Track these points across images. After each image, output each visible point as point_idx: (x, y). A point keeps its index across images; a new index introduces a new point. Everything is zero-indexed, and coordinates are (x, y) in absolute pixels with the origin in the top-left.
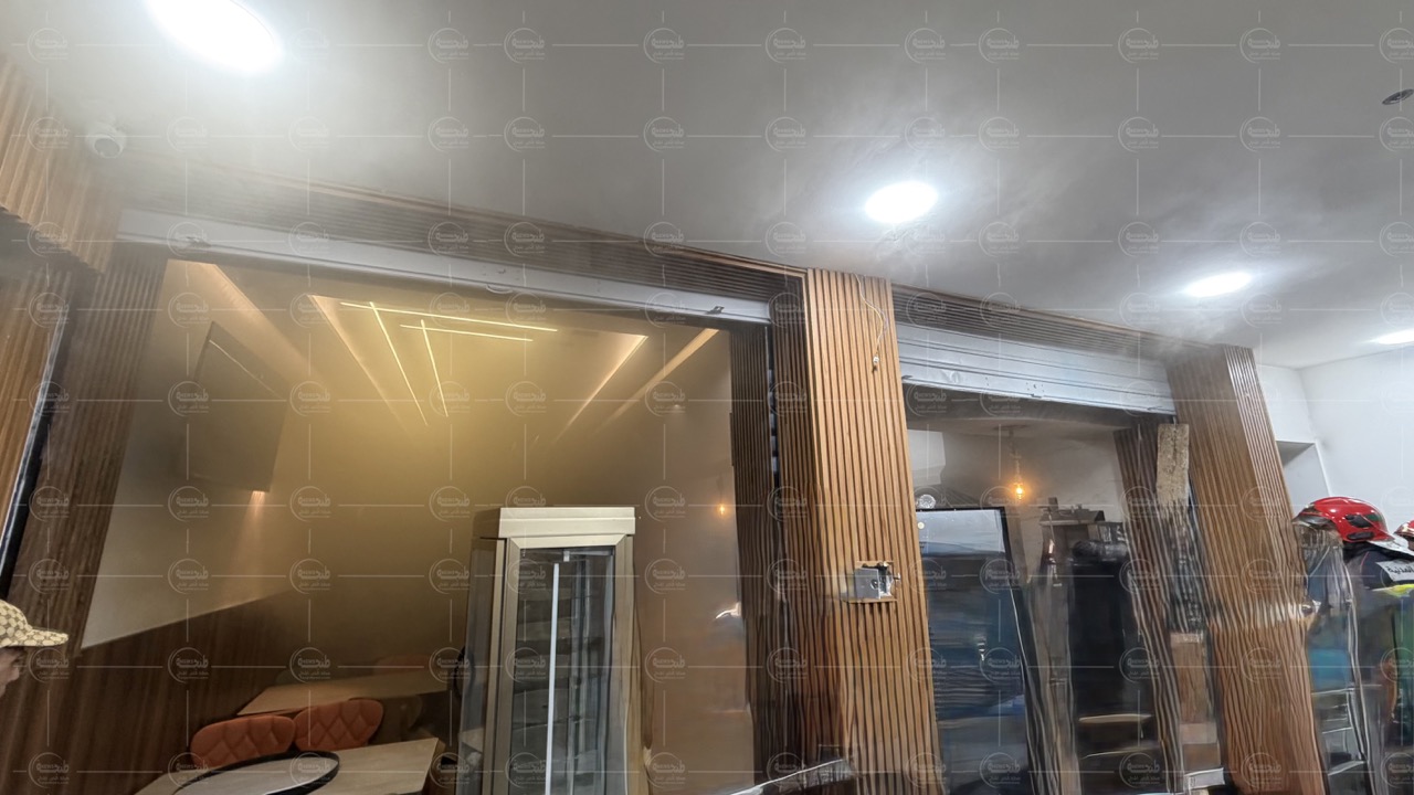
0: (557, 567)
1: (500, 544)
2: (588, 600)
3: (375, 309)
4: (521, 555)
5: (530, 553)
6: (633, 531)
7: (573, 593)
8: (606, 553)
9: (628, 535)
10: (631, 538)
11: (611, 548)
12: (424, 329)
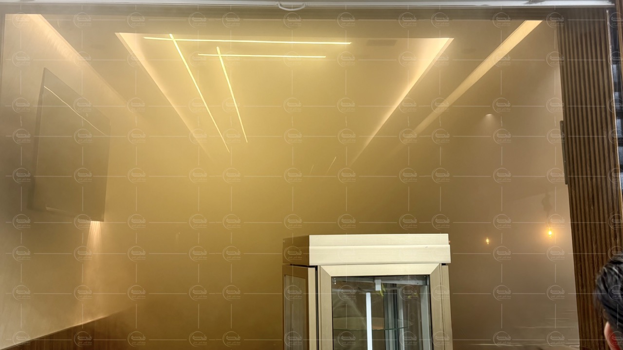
0: (368, 296)
1: (312, 272)
2: (402, 333)
3: (174, 40)
4: (332, 282)
5: (340, 282)
6: (448, 260)
7: (386, 324)
8: (420, 283)
9: (443, 264)
10: (446, 267)
11: (425, 278)
12: (220, 55)
